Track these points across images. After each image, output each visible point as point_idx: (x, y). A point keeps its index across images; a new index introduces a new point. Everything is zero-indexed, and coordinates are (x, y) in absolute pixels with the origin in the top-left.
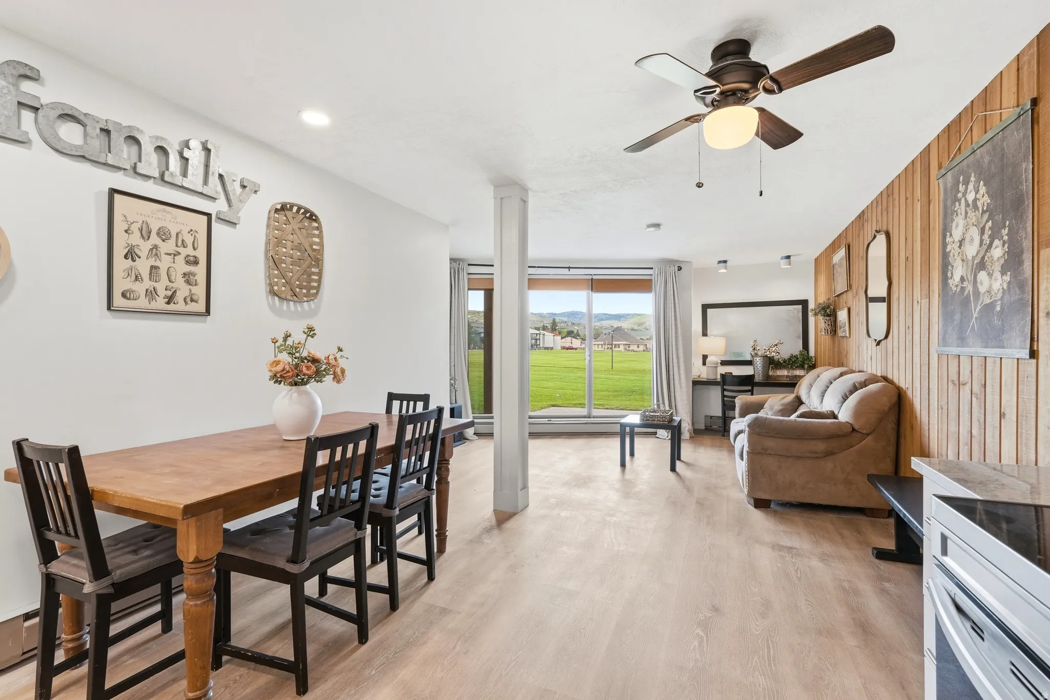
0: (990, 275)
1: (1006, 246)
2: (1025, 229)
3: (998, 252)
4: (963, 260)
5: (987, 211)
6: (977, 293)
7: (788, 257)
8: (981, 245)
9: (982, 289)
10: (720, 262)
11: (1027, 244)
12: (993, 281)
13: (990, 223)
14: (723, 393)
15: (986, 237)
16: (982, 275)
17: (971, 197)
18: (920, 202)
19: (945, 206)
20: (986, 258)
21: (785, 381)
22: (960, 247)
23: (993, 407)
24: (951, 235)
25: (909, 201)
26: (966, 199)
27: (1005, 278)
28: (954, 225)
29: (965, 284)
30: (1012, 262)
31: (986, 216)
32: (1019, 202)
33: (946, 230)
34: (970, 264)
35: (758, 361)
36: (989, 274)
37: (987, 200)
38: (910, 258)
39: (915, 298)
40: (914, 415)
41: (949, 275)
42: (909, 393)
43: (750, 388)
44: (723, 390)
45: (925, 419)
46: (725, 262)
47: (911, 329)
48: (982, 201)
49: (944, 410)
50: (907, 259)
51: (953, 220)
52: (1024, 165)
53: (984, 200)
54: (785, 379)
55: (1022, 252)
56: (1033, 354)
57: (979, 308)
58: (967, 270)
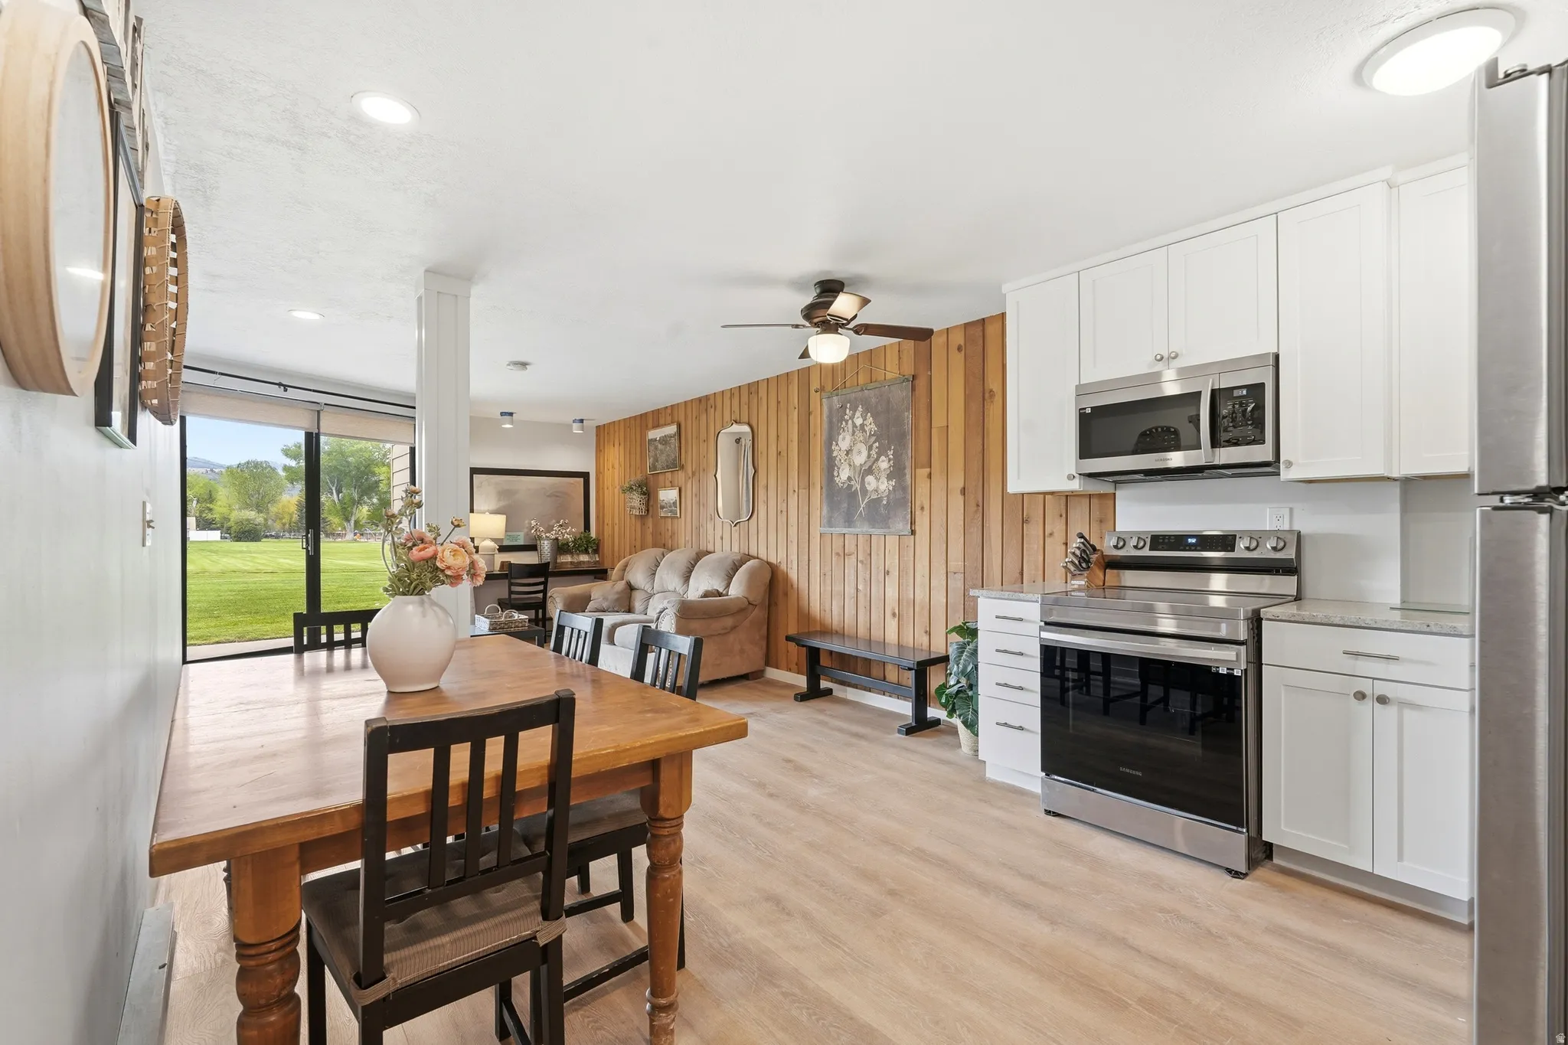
0: (878, 479)
1: (892, 462)
2: (907, 453)
3: (884, 464)
4: (850, 465)
5: (873, 435)
6: (864, 491)
7: (582, 421)
8: (869, 456)
9: (869, 488)
10: (502, 414)
11: (908, 464)
12: (880, 483)
13: (877, 444)
14: (510, 589)
15: (873, 452)
16: (870, 479)
17: (859, 421)
18: (797, 410)
19: (830, 422)
20: (874, 467)
21: (569, 568)
22: (847, 454)
23: (878, 568)
24: (837, 444)
25: (783, 405)
26: (853, 422)
27: (890, 482)
28: (841, 437)
29: (852, 483)
30: (896, 472)
31: (873, 438)
32: (902, 436)
33: (831, 439)
34: (858, 469)
35: (546, 546)
36: (876, 478)
37: (874, 427)
38: (784, 454)
39: (790, 487)
40: (789, 584)
41: (835, 474)
42: (783, 567)
43: (543, 580)
44: (511, 584)
45: (803, 585)
46: (511, 414)
47: (785, 513)
48: (869, 427)
49: (827, 577)
50: (779, 453)
51: (839, 434)
52: (906, 414)
53: (871, 426)
54: (569, 566)
55: (905, 468)
56: (913, 532)
57: (866, 500)
58: (855, 473)
